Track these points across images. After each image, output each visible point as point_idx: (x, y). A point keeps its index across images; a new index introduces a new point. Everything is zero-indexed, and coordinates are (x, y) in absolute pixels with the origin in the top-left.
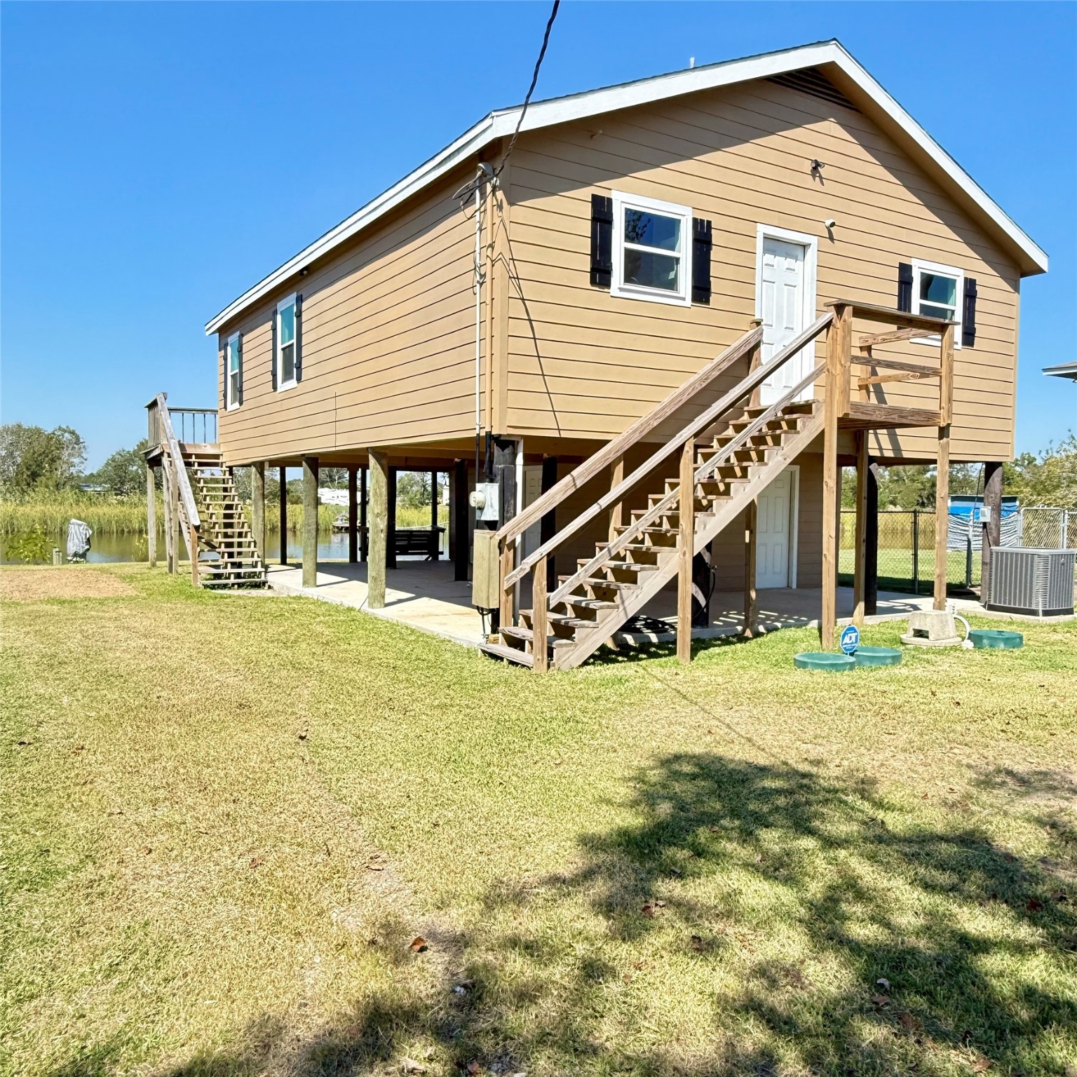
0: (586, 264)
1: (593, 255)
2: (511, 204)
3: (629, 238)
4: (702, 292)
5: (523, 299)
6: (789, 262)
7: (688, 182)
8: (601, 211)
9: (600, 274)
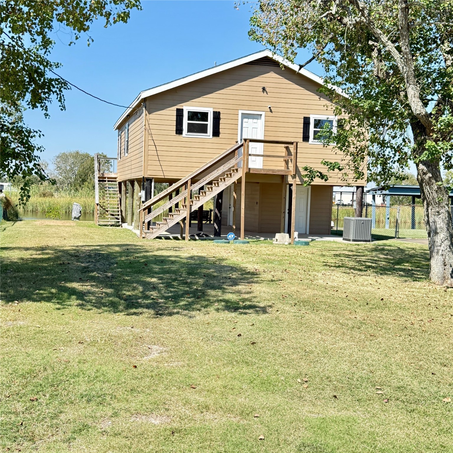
0: (174, 128)
1: (177, 126)
2: (149, 114)
3: (189, 119)
4: (216, 133)
5: (153, 140)
6: (255, 121)
7: (211, 101)
8: (180, 113)
9: (179, 131)
